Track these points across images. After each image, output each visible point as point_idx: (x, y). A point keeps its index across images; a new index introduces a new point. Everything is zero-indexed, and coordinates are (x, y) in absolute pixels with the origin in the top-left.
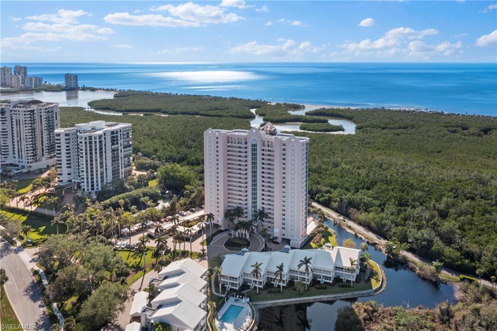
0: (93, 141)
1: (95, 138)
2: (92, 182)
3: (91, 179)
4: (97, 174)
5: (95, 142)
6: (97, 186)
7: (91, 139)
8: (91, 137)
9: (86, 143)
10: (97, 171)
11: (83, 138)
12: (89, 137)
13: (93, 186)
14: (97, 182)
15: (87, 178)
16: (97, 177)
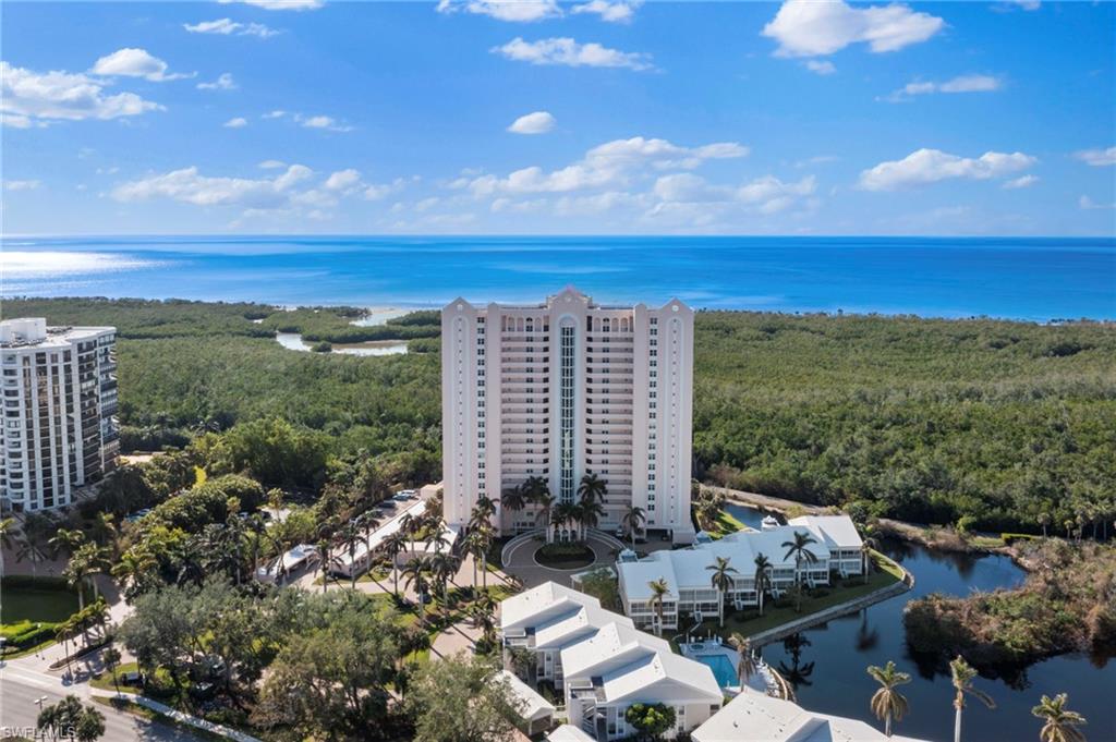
0: (49, 365)
1: (54, 358)
2: (47, 483)
3: (44, 475)
4: (59, 461)
5: (55, 370)
6: (61, 492)
7: (44, 362)
8: (44, 354)
9: (26, 374)
10: (59, 451)
11: (19, 360)
12: (38, 355)
13: (48, 493)
14: (61, 480)
15: (32, 474)
16: (60, 469)
